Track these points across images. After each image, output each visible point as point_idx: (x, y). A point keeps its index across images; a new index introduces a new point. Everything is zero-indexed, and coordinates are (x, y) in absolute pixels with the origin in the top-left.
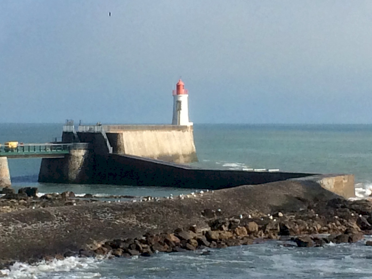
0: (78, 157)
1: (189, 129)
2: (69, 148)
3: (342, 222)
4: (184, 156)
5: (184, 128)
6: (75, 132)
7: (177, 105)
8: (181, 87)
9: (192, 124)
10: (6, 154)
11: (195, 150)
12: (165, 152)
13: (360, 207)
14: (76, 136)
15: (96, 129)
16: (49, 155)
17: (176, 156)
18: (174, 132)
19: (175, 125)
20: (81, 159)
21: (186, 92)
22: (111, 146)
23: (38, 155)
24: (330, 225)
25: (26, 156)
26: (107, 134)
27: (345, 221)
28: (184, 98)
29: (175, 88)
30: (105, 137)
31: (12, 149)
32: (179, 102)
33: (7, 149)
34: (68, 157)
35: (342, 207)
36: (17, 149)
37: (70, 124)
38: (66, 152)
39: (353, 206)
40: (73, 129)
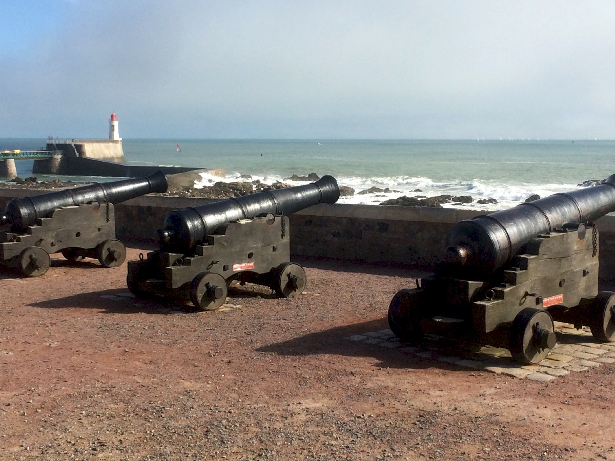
0: (57, 159)
1: (120, 142)
2: (52, 154)
3: (226, 195)
4: (117, 158)
5: (116, 142)
6: (54, 143)
7: (112, 128)
8: (114, 117)
9: (121, 139)
10: (13, 157)
11: (123, 155)
12: (106, 156)
13: (234, 186)
14: (55, 146)
15: (68, 142)
16: (39, 158)
17: (112, 158)
18: (111, 144)
19: (111, 139)
20: (59, 160)
21: (117, 120)
22: (78, 152)
23: (33, 158)
24: (219, 196)
25: (26, 158)
26: (75, 145)
27: (227, 194)
28: (116, 123)
29: (110, 117)
30: (74, 147)
31: (17, 154)
32: (113, 126)
33: (14, 154)
34: (51, 159)
35: (224, 186)
36: (19, 154)
37: (51, 139)
38: (50, 156)
39: (230, 186)
40: (53, 142)
